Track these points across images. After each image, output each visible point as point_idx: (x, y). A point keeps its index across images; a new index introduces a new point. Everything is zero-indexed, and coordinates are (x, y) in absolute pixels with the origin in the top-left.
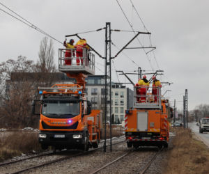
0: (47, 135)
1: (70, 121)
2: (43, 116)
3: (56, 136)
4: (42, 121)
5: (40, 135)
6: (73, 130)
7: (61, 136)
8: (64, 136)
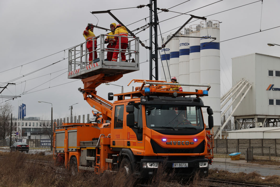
2: (152, 130)
3: (175, 165)
4: (150, 139)
5: (148, 163)
6: (198, 154)
7: (183, 164)
8: (187, 164)
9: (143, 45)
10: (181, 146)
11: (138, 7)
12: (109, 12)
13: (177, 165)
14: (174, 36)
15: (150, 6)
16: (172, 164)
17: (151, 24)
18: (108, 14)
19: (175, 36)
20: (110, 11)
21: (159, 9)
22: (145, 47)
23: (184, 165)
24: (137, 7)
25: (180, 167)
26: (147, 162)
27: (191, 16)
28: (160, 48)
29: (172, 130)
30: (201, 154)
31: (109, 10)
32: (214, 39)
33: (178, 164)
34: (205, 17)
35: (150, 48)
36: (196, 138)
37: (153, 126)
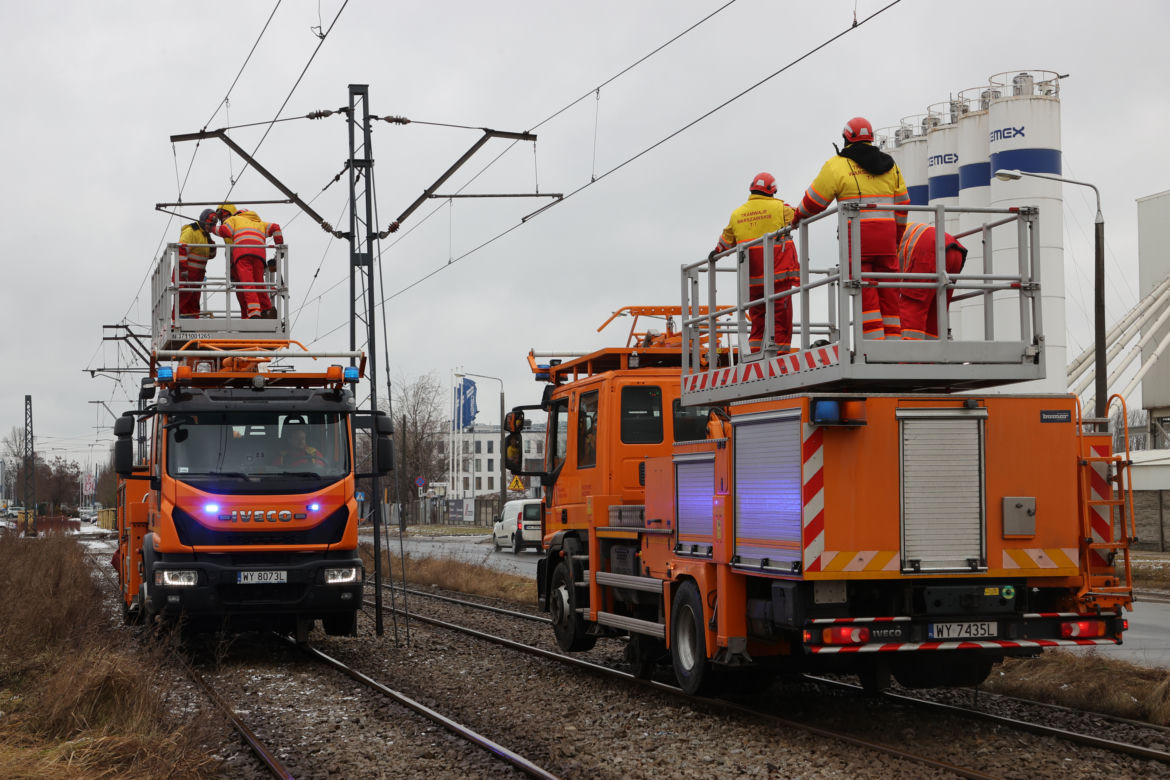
0: (200, 571)
1: (315, 507)
2: (179, 483)
3: (246, 577)
4: (172, 507)
5: (166, 573)
6: (326, 546)
7: (269, 575)
8: (284, 576)
9: (327, 227)
10: (251, 525)
11: (311, 116)
12: (220, 133)
13: (252, 578)
14: (428, 194)
15: (349, 111)
16: (235, 575)
17: (352, 163)
18: (217, 140)
19: (431, 197)
20: (226, 133)
21: (376, 118)
22: (332, 232)
23: (275, 576)
24: (307, 117)
25: (263, 581)
26: (164, 569)
27: (484, 133)
28: (383, 235)
29: (240, 480)
30: (332, 546)
31: (221, 127)
32: (556, 199)
33: (256, 574)
34: (531, 133)
35: (350, 236)
36: (318, 500)
37: (183, 470)
